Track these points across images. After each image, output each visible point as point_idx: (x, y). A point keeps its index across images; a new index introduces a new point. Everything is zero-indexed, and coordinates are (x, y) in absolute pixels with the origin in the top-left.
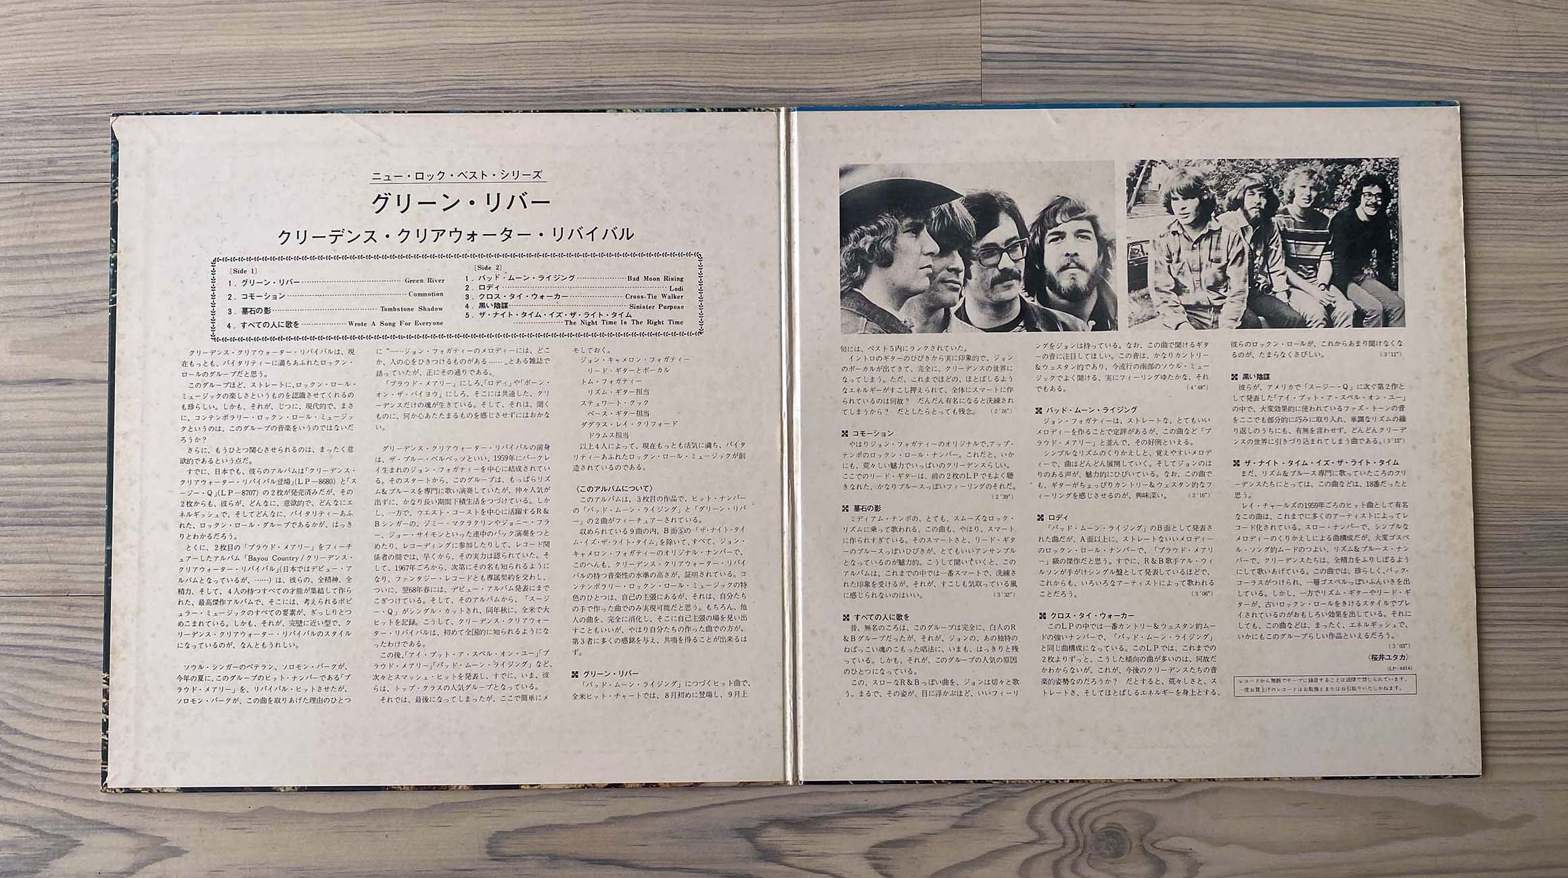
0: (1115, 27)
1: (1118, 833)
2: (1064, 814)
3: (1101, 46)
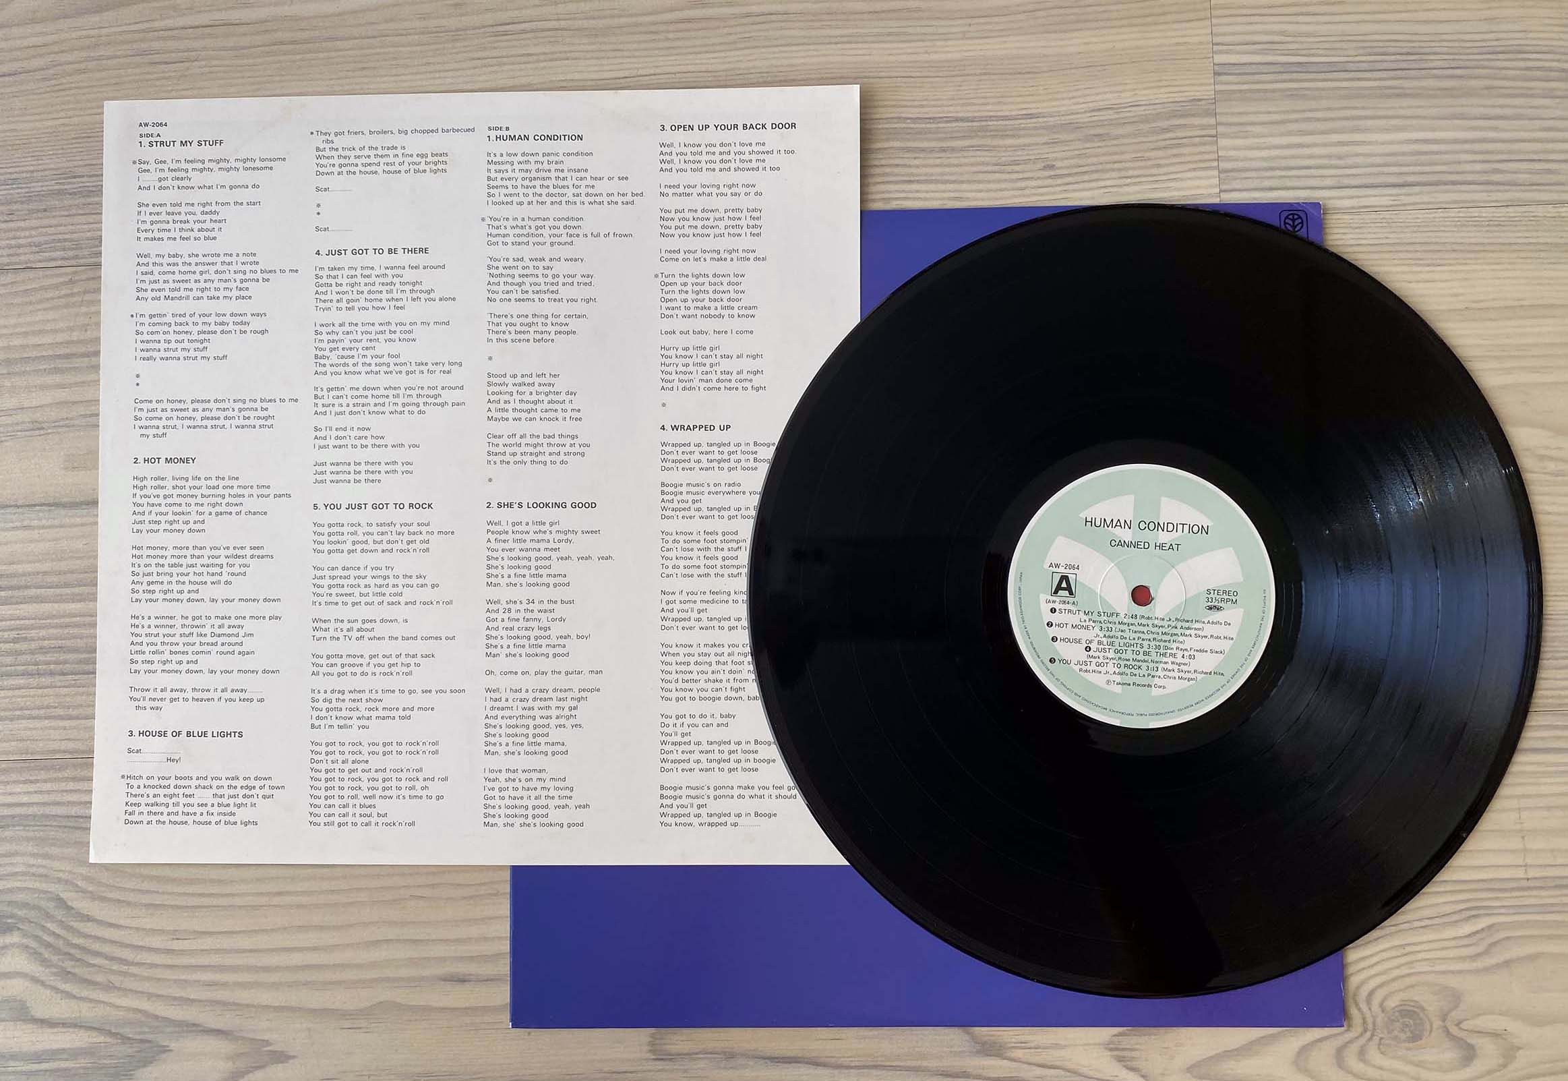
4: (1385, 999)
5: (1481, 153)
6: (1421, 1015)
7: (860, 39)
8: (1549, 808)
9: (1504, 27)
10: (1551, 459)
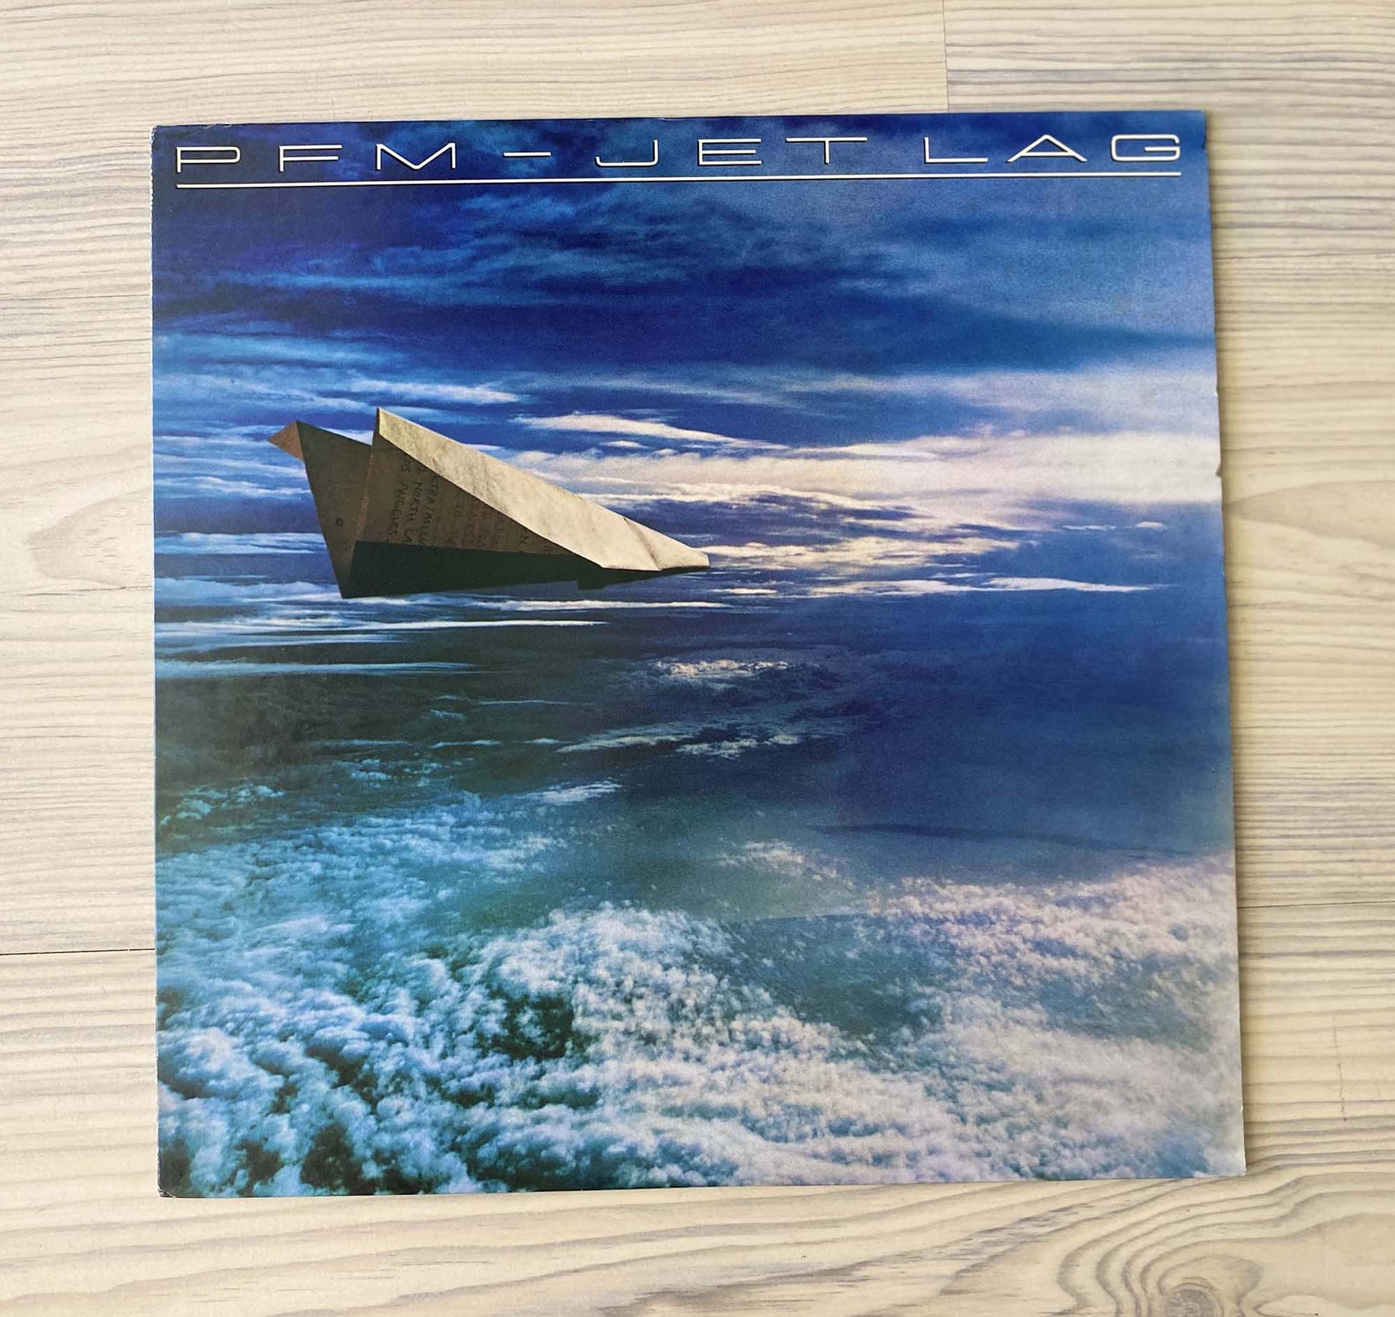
0: (1156, 26)
1: (1200, 1293)
2: (1115, 1267)
3: (1134, 56)
4: (1164, 1276)
5: (1286, 187)
6: (1211, 1297)
7: (492, 33)
8: (1372, 1027)
9: (1314, 28)
10: (1375, 578)
